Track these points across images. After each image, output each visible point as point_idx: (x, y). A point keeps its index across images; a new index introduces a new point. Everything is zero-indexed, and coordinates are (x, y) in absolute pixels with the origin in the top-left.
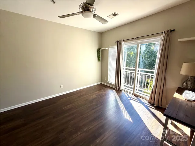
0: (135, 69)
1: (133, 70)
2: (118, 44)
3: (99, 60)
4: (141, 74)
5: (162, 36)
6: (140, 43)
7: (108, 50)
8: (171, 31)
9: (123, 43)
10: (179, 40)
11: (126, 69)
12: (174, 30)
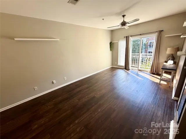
0: (138, 54)
1: (138, 55)
2: (127, 38)
3: (111, 50)
4: (142, 57)
5: (157, 34)
6: (143, 38)
7: (118, 43)
8: (161, 31)
9: (130, 38)
10: (165, 36)
11: (132, 55)
12: (163, 30)
